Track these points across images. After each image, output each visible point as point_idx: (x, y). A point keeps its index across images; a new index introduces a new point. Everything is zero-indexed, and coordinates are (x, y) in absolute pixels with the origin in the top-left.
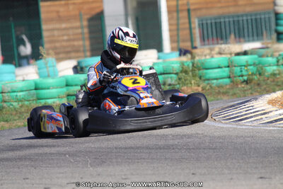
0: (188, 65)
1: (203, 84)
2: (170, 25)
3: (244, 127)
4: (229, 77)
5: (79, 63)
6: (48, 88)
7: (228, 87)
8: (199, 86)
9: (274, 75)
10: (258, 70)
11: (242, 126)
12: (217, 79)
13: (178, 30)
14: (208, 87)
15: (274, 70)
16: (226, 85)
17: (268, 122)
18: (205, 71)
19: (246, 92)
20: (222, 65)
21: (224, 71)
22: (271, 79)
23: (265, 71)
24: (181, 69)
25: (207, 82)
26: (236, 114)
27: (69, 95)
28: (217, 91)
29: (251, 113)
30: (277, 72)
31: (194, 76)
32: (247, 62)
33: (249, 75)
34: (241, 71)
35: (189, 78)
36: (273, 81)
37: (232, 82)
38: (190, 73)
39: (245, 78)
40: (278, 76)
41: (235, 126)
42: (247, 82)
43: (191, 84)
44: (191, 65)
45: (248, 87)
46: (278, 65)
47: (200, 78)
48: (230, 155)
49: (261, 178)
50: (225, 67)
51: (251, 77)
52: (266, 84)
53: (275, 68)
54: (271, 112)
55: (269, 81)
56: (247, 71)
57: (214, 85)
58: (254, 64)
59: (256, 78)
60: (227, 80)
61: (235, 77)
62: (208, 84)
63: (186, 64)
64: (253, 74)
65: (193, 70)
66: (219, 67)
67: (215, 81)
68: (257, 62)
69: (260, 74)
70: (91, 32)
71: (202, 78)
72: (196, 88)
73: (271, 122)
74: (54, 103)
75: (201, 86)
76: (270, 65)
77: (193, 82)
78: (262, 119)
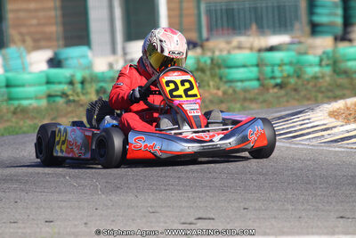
0: (205, 62)
1: (224, 87)
2: (169, 9)
3: (300, 146)
4: (258, 79)
5: (56, 54)
6: (23, 86)
7: (256, 91)
8: (218, 89)
9: (315, 78)
10: (295, 72)
11: (297, 144)
12: (242, 81)
13: (181, 16)
14: (230, 91)
15: (316, 73)
16: (254, 89)
17: (332, 141)
18: (227, 71)
19: (281, 99)
20: (248, 64)
21: (251, 72)
22: (311, 84)
23: (305, 72)
24: (196, 66)
25: (229, 84)
26: (287, 128)
27: (49, 96)
28: (242, 96)
29: (308, 128)
30: (320, 75)
31: (213, 76)
32: (282, 60)
33: (283, 77)
34: (273, 72)
35: (206, 78)
36: (315, 86)
37: (262, 85)
38: (208, 73)
39: (279, 81)
40: (321, 80)
41: (288, 145)
42: (281, 86)
43: (209, 86)
44: (209, 62)
45: (282, 92)
46: (320, 65)
47: (221, 78)
48: (289, 184)
49: (342, 217)
50: (252, 66)
51: (286, 80)
52: (306, 89)
53: (317, 69)
54: (335, 127)
55: (309, 86)
56: (282, 71)
57: (238, 89)
58: (291, 64)
59: (292, 81)
60: (255, 84)
61: (265, 79)
62: (230, 87)
63: (202, 60)
64: (289, 76)
65: (212, 69)
66: (244, 66)
67: (239, 84)
68: (295, 61)
69: (299, 77)
70: (64, 16)
71: (224, 79)
72: (215, 91)
73: (336, 141)
74: (31, 104)
75: (222, 89)
76: (311, 65)
77: (211, 83)
78: (323, 136)
